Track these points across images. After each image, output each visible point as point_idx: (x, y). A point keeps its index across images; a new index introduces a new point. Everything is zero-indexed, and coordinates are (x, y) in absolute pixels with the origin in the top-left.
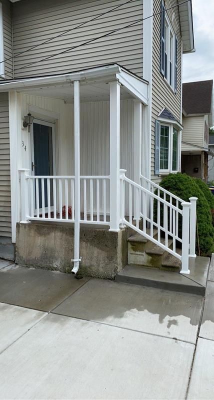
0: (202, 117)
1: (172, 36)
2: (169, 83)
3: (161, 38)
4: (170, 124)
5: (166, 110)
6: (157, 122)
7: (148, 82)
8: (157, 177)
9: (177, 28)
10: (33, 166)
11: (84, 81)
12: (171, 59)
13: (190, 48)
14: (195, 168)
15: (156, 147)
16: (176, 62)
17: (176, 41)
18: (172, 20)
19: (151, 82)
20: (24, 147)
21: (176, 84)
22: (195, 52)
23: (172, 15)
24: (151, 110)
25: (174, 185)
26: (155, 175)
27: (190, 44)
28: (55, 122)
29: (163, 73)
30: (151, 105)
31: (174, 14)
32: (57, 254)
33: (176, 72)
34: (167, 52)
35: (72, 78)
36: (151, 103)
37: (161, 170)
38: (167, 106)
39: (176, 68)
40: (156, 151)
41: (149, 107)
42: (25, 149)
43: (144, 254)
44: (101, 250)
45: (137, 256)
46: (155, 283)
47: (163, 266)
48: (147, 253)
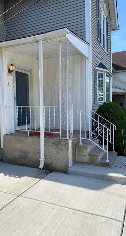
0: (125, 73)
1: (105, 19)
2: (103, 47)
3: (97, 18)
4: (104, 72)
5: (101, 64)
6: (95, 70)
7: (89, 44)
8: (96, 105)
9: (107, 14)
10: (15, 98)
11: (45, 40)
12: (104, 32)
13: (116, 27)
14: (121, 104)
15: (95, 86)
16: (107, 35)
17: (107, 23)
18: (104, 8)
19: (91, 44)
20: (9, 85)
21: (107, 49)
22: (119, 29)
23: (104, 5)
24: (91, 62)
25: (107, 110)
26: (95, 104)
27: (116, 25)
28: (31, 71)
29: (99, 40)
30: (91, 59)
31: (105, 4)
32: (29, 155)
33: (107, 41)
34: (102, 28)
35: (38, 39)
36: (91, 58)
37: (98, 101)
38: (102, 61)
39: (107, 39)
40: (95, 89)
41: (90, 60)
42: (10, 87)
43: (87, 155)
44: (58, 152)
45: (82, 156)
46: (95, 175)
47: (100, 163)
48: (89, 155)
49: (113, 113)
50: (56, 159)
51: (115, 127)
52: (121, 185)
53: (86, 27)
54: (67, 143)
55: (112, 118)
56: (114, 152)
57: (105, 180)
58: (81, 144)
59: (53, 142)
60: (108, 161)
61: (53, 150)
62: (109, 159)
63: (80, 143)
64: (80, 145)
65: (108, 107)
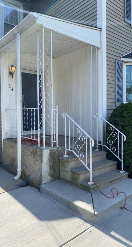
6: (118, 61)
7: (101, 29)
20: (11, 88)
25: (120, 113)
26: (115, 106)
35: (15, 32)
40: (116, 86)
43: (69, 172)
44: (34, 163)
45: (65, 172)
46: (62, 199)
47: (82, 185)
48: (71, 171)
49: (126, 118)
50: (32, 172)
51: (124, 138)
52: (84, 221)
53: (98, 9)
54: (41, 154)
55: (124, 125)
56: (122, 172)
57: (70, 209)
58: (66, 156)
59: (32, 150)
60: (90, 183)
61: (30, 160)
62: (92, 181)
63: (64, 154)
64: (64, 157)
65: (122, 110)
